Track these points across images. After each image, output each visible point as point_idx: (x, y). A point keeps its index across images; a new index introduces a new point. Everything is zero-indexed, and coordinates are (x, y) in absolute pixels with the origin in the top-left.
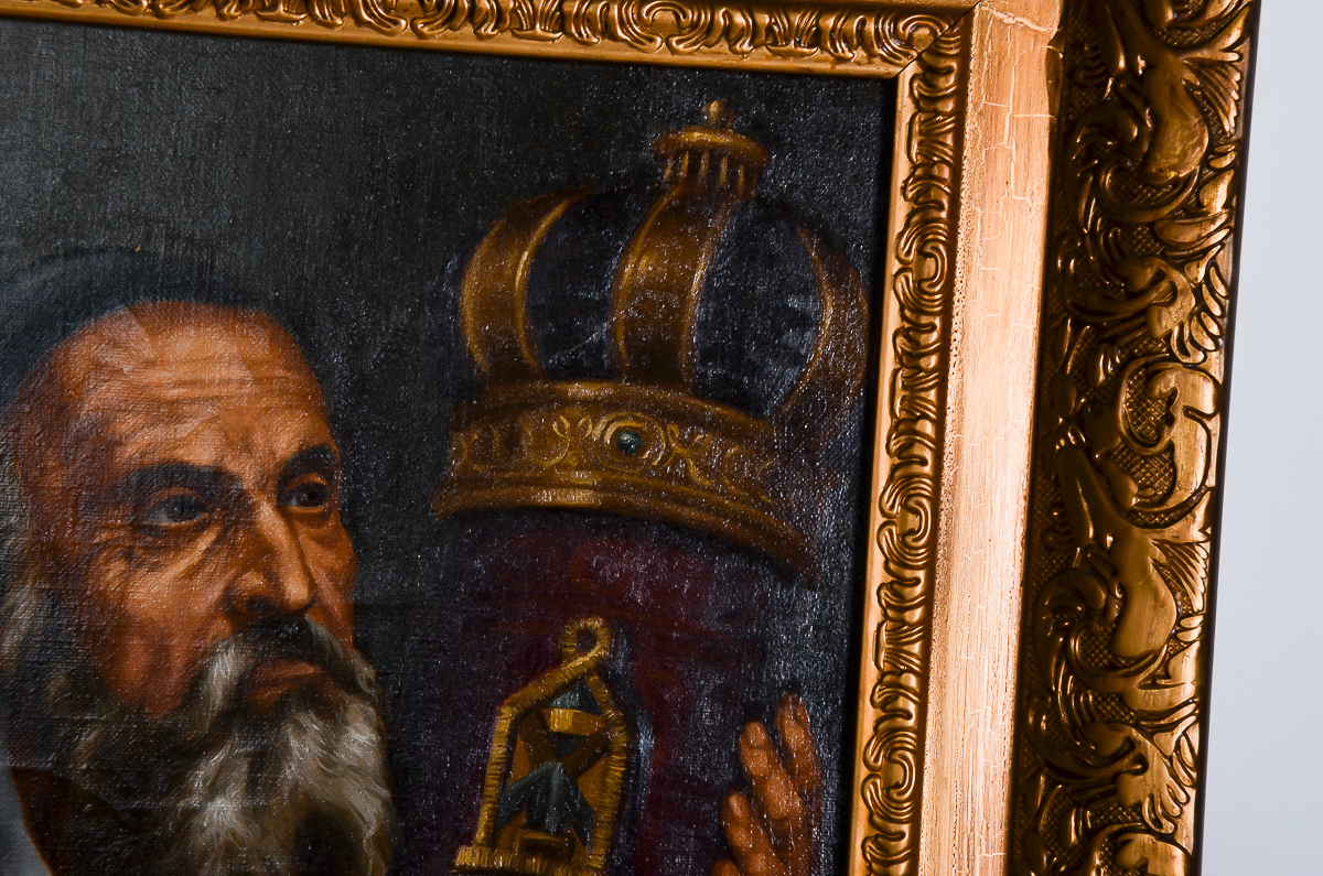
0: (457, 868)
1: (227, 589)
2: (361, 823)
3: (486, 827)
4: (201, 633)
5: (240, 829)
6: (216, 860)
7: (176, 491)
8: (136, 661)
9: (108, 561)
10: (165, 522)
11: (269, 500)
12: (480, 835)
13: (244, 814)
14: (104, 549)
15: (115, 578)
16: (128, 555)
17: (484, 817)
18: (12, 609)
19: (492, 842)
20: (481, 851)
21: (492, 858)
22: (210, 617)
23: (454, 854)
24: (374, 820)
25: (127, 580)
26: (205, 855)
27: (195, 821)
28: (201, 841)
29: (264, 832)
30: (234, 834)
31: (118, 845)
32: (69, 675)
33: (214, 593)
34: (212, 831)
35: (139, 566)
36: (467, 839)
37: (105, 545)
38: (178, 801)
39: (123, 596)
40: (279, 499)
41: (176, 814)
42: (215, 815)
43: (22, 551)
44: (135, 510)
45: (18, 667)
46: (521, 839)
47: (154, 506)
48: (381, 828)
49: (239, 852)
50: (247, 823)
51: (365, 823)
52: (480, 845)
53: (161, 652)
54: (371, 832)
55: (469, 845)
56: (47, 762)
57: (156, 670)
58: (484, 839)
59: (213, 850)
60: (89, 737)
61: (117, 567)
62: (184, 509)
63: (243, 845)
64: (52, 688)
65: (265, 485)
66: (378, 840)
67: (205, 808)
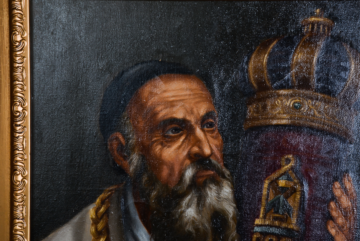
0: (255, 225)
1: (189, 152)
2: (228, 214)
3: (263, 214)
4: (182, 164)
5: (196, 216)
6: (190, 225)
7: (174, 126)
8: (165, 172)
9: (156, 145)
10: (171, 134)
11: (199, 127)
12: (261, 216)
13: (196, 212)
14: (155, 142)
15: (158, 150)
16: (162, 144)
17: (262, 211)
18: (132, 160)
19: (264, 217)
20: (262, 220)
21: (265, 221)
22: (184, 160)
23: (254, 221)
24: (232, 213)
25: (161, 150)
26: (187, 224)
27: (184, 214)
28: (185, 220)
29: (202, 217)
30: (194, 218)
31: (164, 222)
32: (148, 177)
33: (185, 153)
34: (188, 217)
35: (165, 146)
36: (258, 217)
37: (156, 141)
38: (179, 209)
39: (161, 155)
40: (201, 126)
41: (178, 213)
42: (189, 213)
43: (134, 144)
44: (163, 132)
45: (135, 175)
46: (273, 216)
47: (168, 130)
48: (234, 214)
49: (196, 222)
50: (198, 215)
51: (229, 213)
52: (261, 218)
53: (172, 169)
54: (231, 216)
55: (258, 218)
56: (143, 200)
57: (170, 175)
58: (262, 217)
59: (189, 222)
60: (154, 193)
61: (159, 147)
62: (176, 130)
63: (197, 221)
64: (144, 181)
65: (197, 123)
66: (233, 218)
67: (186, 211)
